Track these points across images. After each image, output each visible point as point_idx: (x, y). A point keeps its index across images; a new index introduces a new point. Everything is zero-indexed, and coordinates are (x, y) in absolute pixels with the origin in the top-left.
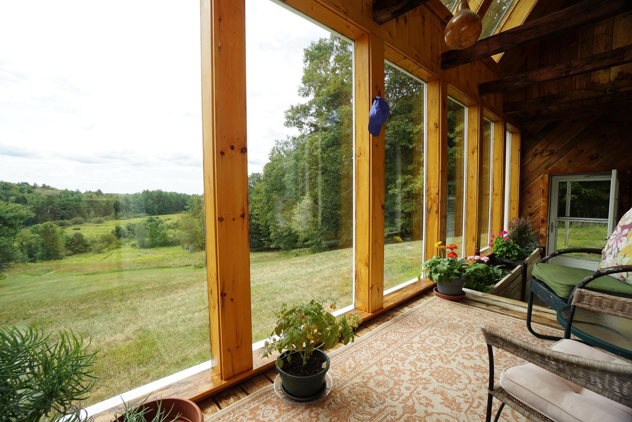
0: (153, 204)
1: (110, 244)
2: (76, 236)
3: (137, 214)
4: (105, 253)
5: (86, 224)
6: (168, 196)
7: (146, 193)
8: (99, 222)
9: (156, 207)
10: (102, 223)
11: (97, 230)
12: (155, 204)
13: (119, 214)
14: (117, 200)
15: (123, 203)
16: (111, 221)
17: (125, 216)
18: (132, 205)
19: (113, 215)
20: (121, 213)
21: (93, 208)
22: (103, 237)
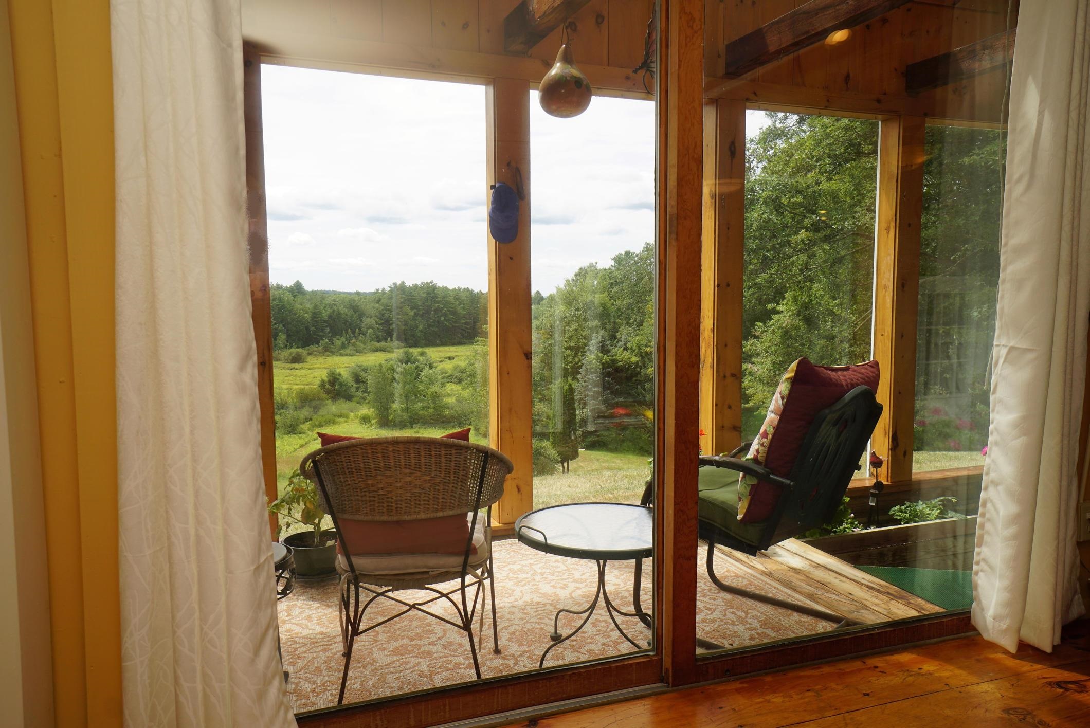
0: (414, 319)
3: (379, 341)
4: (304, 433)
6: (451, 299)
7: (401, 289)
8: (297, 359)
10: (302, 361)
11: (291, 378)
12: (419, 319)
13: (338, 342)
14: (336, 308)
15: (347, 315)
16: (321, 359)
17: (351, 347)
18: (367, 321)
19: (326, 343)
20: (343, 339)
21: (284, 326)
22: (302, 395)
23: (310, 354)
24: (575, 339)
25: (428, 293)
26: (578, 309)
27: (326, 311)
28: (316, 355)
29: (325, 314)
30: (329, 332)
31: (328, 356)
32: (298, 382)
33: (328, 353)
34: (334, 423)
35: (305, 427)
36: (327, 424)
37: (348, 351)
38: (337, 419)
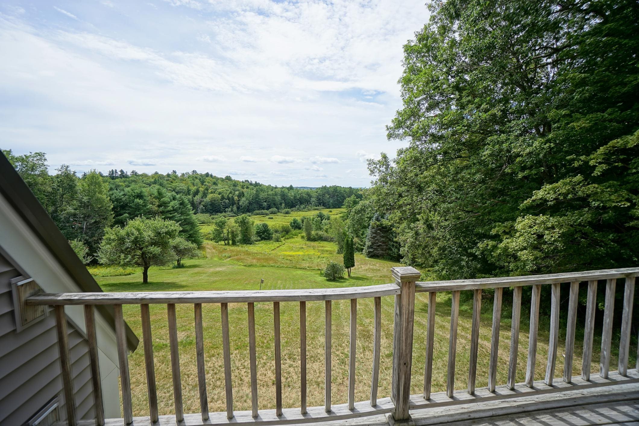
0: (329, 198)
1: (287, 234)
2: (263, 226)
3: (316, 206)
4: (281, 241)
5: (278, 214)
6: (342, 191)
7: (325, 188)
8: (287, 213)
9: (331, 201)
11: (283, 220)
12: (331, 198)
13: (302, 206)
14: (302, 194)
15: (306, 197)
16: (296, 213)
18: (313, 199)
19: (298, 207)
20: (304, 206)
21: (284, 201)
22: (283, 227)
23: (291, 211)
24: (370, 214)
25: (334, 189)
26: (370, 203)
29: (298, 197)
30: (299, 203)
33: (298, 211)
34: (293, 238)
35: (282, 239)
36: (290, 238)
37: (305, 210)
38: (294, 236)
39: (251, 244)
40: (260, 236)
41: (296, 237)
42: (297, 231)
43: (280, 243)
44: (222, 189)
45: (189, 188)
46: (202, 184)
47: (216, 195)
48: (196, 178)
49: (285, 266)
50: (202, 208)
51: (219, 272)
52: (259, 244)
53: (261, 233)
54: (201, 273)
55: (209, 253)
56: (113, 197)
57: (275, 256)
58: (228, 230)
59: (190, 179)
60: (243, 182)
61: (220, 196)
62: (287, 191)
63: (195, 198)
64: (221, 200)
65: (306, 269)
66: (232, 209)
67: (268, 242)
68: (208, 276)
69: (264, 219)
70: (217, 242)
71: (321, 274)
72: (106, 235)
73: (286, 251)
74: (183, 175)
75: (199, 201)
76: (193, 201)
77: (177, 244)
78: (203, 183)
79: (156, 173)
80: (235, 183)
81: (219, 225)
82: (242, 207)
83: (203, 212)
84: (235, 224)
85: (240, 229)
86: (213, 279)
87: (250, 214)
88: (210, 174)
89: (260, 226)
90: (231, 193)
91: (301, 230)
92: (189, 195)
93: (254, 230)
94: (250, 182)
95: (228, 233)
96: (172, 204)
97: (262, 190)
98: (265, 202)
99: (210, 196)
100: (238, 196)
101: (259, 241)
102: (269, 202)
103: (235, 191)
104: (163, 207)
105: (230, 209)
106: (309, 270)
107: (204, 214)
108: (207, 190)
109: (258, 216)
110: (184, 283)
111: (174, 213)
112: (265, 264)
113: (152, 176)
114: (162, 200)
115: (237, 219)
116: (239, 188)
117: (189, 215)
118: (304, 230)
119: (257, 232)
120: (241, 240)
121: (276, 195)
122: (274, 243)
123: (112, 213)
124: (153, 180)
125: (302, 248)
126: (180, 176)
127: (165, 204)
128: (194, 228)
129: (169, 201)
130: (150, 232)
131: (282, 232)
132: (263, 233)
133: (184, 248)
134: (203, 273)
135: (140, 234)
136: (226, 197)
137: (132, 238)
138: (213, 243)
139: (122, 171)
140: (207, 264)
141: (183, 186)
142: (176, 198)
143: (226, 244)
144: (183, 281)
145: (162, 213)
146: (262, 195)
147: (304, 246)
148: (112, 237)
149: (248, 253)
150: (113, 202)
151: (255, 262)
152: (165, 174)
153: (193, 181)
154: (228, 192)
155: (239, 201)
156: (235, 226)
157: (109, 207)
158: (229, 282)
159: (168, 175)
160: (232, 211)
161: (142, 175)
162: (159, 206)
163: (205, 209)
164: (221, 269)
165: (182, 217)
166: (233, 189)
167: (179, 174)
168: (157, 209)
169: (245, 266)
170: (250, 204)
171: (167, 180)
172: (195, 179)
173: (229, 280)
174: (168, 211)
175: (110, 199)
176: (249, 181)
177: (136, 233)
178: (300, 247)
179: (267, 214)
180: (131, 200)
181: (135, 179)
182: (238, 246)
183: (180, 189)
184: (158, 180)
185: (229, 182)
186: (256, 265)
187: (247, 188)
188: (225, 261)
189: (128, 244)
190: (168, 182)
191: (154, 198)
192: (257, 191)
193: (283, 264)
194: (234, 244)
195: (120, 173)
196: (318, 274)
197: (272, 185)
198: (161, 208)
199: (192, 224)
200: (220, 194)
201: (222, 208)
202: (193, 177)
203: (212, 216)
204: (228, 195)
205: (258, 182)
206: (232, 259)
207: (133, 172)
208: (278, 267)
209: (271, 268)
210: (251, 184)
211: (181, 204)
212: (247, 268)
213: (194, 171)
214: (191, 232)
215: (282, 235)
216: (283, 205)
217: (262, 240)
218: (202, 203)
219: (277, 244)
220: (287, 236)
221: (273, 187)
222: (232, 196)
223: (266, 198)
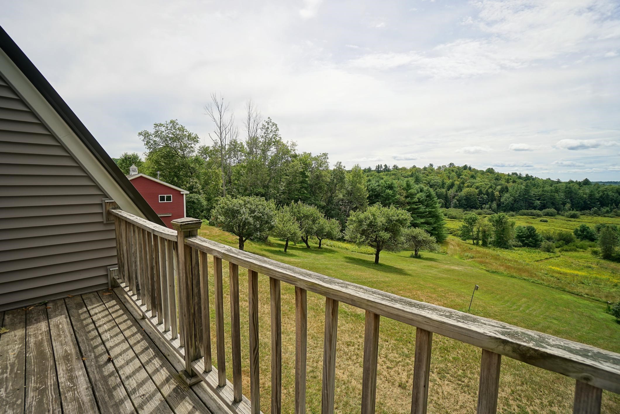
1: (566, 244)
2: (528, 230)
5: (558, 216)
8: (574, 216)
10: (577, 218)
11: (564, 225)
13: (604, 210)
14: (606, 192)
15: (613, 196)
16: (590, 218)
17: (613, 213)
19: (596, 210)
20: (608, 209)
21: (571, 200)
22: (560, 235)
23: (581, 215)
27: (599, 194)
28: (587, 215)
29: (597, 196)
30: (599, 205)
31: (595, 216)
32: (568, 228)
33: (595, 215)
34: (576, 251)
35: (557, 250)
36: (571, 250)
37: (610, 215)
38: (578, 249)
39: (507, 248)
40: (522, 241)
41: (582, 250)
42: (587, 243)
43: (552, 254)
44: (480, 183)
45: (443, 181)
46: (459, 178)
47: (472, 190)
48: (453, 171)
49: (546, 284)
50: (455, 203)
51: (453, 270)
52: (519, 250)
53: (524, 237)
54: (433, 268)
55: (451, 249)
56: (370, 187)
57: (534, 268)
58: (479, 229)
59: (445, 172)
60: (509, 175)
61: (477, 191)
62: (577, 186)
63: (449, 192)
64: (478, 195)
65: (581, 296)
66: (490, 206)
67: (533, 250)
68: (438, 272)
69: (533, 222)
70: (465, 240)
71: (608, 310)
72: (350, 216)
73: (558, 266)
74: (440, 168)
75: (453, 195)
76: (446, 195)
77: (416, 235)
78: (459, 176)
79: (414, 167)
80: (498, 176)
81: (468, 222)
82: (503, 204)
83: (456, 207)
84: (489, 223)
85: (494, 229)
86: (441, 275)
87: (514, 213)
88: (468, 166)
89: (524, 229)
90: (491, 187)
91: (593, 243)
92: (443, 188)
93: (513, 233)
94: (519, 175)
95: (479, 232)
96: (418, 195)
97: (534, 185)
98: (539, 200)
99: (465, 190)
100: (500, 192)
101: (520, 246)
102: (544, 200)
103: (496, 185)
104: (410, 198)
105: (488, 206)
106: (588, 299)
107: (457, 209)
108: (463, 183)
109: (525, 217)
110: (410, 272)
111: (420, 204)
112: (515, 274)
113: (410, 169)
114: (409, 191)
115: (492, 217)
116: (503, 182)
117: (434, 208)
118: (598, 242)
119: (518, 235)
120: (494, 241)
121: (557, 191)
122: (542, 253)
123: (367, 201)
124: (410, 173)
125: (590, 267)
126: (437, 169)
127: (412, 195)
128: (439, 221)
129: (416, 192)
130: (383, 218)
131: (558, 240)
132: (528, 237)
133: (423, 239)
134: (436, 268)
135: (375, 219)
136: (484, 192)
137: (368, 222)
138: (458, 239)
139: (386, 166)
140: (445, 260)
141: (437, 179)
142: (423, 190)
143: (474, 244)
144: (411, 270)
145: (409, 203)
146: (534, 191)
147: (593, 266)
148: (354, 219)
149: (496, 258)
150: (369, 192)
151: (502, 269)
152: (422, 168)
153: (449, 174)
154: (488, 187)
155: (500, 197)
156: (488, 225)
157: (366, 195)
158: (456, 283)
159: (425, 169)
160: (490, 207)
161: (401, 169)
162: (406, 197)
163: (459, 204)
164: (457, 268)
165: (427, 210)
166: (494, 184)
167: (435, 167)
168: (404, 199)
169: (488, 271)
170: (515, 201)
171: (423, 174)
172: (451, 172)
173: (458, 280)
174: (414, 203)
175: (367, 189)
176: (518, 173)
177: (372, 218)
178: (586, 265)
179: (539, 216)
180: (383, 190)
181: (395, 173)
182: (489, 248)
183: (435, 182)
184: (415, 173)
185: (491, 175)
186: (502, 273)
187: (514, 182)
188: (466, 261)
189: (365, 227)
190: (424, 175)
191: (403, 189)
192: (527, 186)
193: (543, 280)
194: (485, 244)
195: (384, 167)
196: (603, 308)
197: (552, 179)
198: (408, 199)
199: (437, 217)
200: (477, 188)
201: (478, 204)
202: (450, 170)
203: (466, 212)
204: (487, 190)
205: (530, 175)
206: (474, 261)
207: (394, 166)
208: (533, 282)
209: (524, 280)
210: (520, 177)
211: (427, 196)
212: (489, 274)
213: (451, 164)
214: (435, 225)
215: (558, 245)
216: (568, 206)
217: (524, 246)
218: (456, 197)
219: (546, 255)
220: (565, 247)
221: (553, 181)
222: (492, 191)
223: (540, 196)
